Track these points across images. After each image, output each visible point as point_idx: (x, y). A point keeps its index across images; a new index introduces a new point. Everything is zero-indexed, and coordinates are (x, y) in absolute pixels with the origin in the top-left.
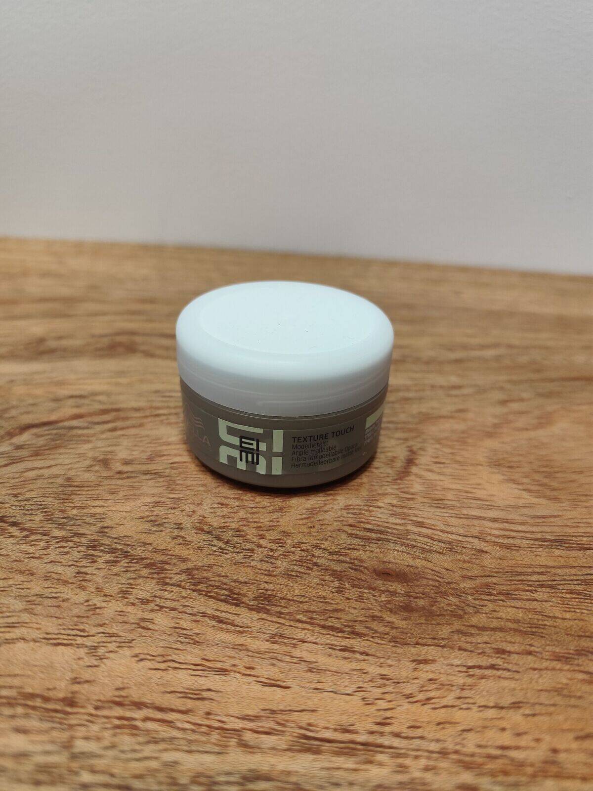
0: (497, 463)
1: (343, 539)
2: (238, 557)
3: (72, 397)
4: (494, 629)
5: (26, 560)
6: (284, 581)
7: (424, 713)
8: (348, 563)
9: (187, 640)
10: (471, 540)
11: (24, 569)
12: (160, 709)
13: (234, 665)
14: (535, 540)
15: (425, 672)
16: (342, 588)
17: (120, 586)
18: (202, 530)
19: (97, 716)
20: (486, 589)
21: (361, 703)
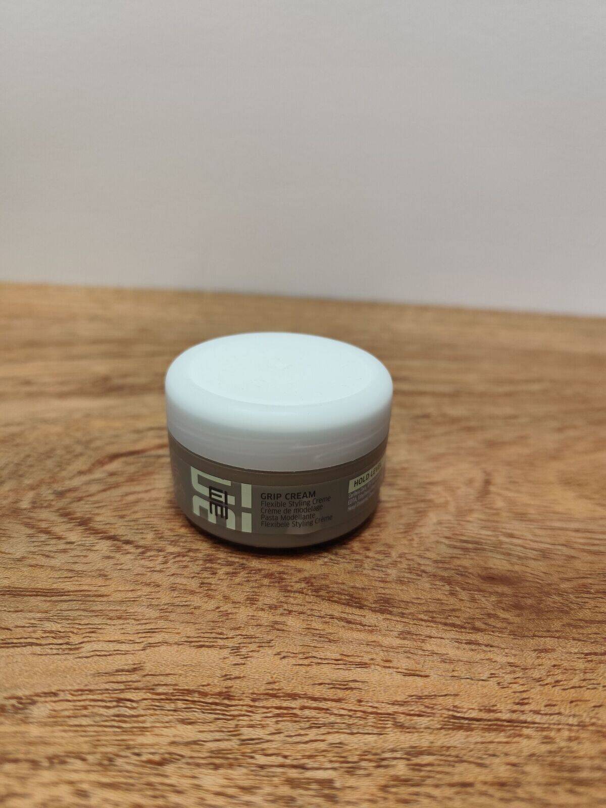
0: (568, 482)
1: (444, 550)
2: (350, 567)
3: (151, 429)
4: (600, 622)
5: (149, 574)
6: (399, 587)
7: (556, 693)
8: (454, 569)
9: (322, 639)
10: (560, 547)
11: (148, 581)
12: (314, 699)
13: (372, 659)
16: (454, 591)
17: (245, 594)
19: (256, 707)
21: (497, 687)
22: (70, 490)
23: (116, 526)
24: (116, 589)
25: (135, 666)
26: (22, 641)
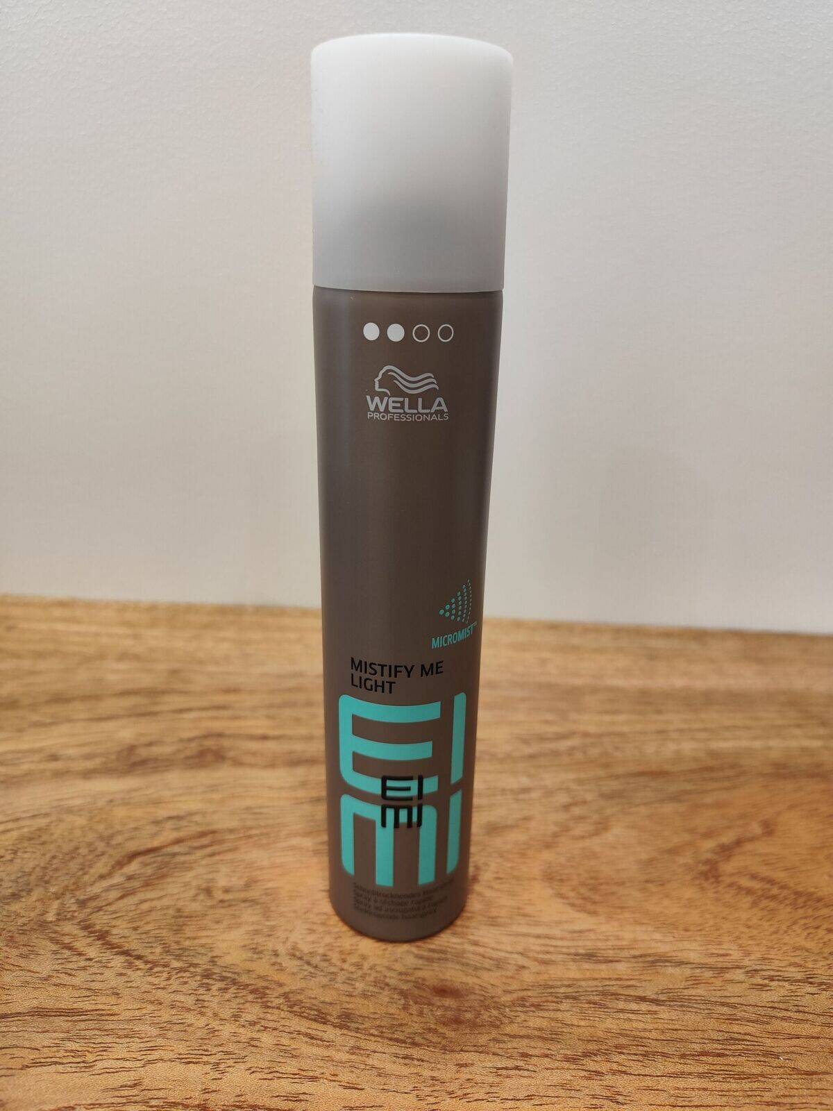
2: (325, 981)
3: (170, 818)
4: (522, 1037)
5: (154, 991)
6: (362, 1001)
8: (414, 982)
9: (286, 1055)
10: (515, 956)
11: (153, 999)
13: (323, 1074)
14: (568, 954)
15: (465, 1074)
16: (407, 1005)
17: (232, 1011)
18: (294, 955)
20: (522, 1002)
22: (91, 899)
23: (130, 939)
24: (126, 1008)
25: (136, 1082)
26: (48, 1060)
